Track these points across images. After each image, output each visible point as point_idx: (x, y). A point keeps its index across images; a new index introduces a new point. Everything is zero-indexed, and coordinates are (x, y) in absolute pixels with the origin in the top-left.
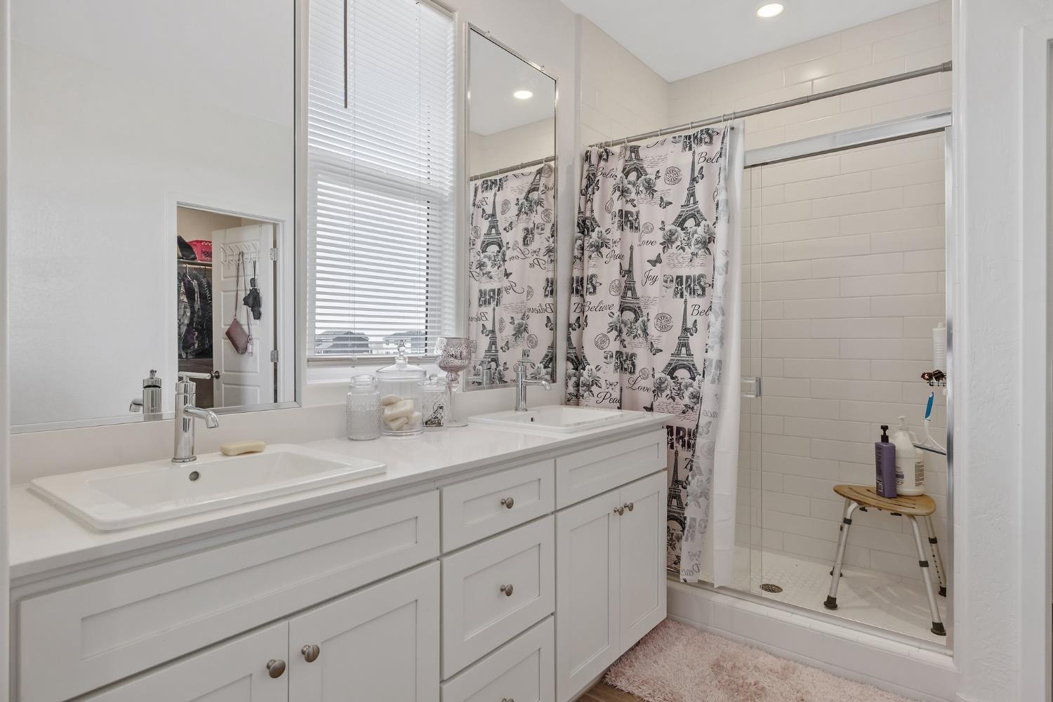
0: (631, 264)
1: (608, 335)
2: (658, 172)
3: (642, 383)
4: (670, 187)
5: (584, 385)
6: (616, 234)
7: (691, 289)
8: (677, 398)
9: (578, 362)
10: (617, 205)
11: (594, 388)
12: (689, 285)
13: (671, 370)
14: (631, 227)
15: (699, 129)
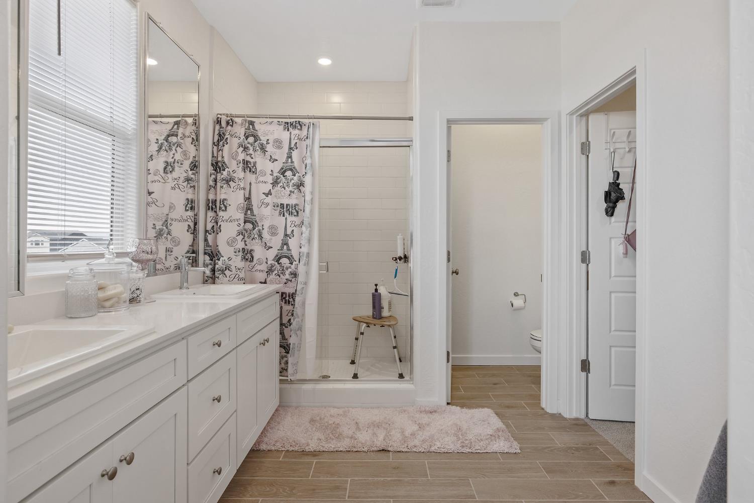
0: (250, 194)
1: (237, 237)
2: (268, 140)
3: (259, 267)
4: (275, 150)
5: (219, 270)
6: (240, 174)
7: (289, 212)
8: (281, 275)
9: (214, 255)
10: (241, 156)
11: (227, 272)
12: (289, 210)
13: (278, 259)
14: (250, 171)
15: (294, 120)
